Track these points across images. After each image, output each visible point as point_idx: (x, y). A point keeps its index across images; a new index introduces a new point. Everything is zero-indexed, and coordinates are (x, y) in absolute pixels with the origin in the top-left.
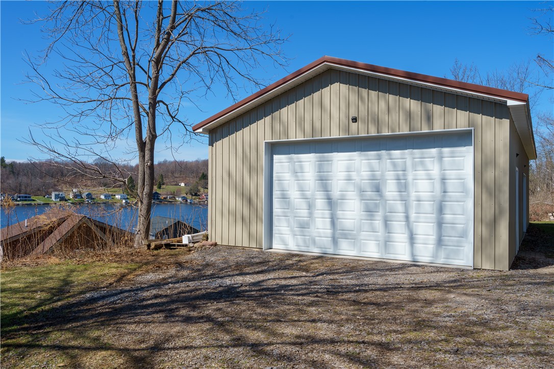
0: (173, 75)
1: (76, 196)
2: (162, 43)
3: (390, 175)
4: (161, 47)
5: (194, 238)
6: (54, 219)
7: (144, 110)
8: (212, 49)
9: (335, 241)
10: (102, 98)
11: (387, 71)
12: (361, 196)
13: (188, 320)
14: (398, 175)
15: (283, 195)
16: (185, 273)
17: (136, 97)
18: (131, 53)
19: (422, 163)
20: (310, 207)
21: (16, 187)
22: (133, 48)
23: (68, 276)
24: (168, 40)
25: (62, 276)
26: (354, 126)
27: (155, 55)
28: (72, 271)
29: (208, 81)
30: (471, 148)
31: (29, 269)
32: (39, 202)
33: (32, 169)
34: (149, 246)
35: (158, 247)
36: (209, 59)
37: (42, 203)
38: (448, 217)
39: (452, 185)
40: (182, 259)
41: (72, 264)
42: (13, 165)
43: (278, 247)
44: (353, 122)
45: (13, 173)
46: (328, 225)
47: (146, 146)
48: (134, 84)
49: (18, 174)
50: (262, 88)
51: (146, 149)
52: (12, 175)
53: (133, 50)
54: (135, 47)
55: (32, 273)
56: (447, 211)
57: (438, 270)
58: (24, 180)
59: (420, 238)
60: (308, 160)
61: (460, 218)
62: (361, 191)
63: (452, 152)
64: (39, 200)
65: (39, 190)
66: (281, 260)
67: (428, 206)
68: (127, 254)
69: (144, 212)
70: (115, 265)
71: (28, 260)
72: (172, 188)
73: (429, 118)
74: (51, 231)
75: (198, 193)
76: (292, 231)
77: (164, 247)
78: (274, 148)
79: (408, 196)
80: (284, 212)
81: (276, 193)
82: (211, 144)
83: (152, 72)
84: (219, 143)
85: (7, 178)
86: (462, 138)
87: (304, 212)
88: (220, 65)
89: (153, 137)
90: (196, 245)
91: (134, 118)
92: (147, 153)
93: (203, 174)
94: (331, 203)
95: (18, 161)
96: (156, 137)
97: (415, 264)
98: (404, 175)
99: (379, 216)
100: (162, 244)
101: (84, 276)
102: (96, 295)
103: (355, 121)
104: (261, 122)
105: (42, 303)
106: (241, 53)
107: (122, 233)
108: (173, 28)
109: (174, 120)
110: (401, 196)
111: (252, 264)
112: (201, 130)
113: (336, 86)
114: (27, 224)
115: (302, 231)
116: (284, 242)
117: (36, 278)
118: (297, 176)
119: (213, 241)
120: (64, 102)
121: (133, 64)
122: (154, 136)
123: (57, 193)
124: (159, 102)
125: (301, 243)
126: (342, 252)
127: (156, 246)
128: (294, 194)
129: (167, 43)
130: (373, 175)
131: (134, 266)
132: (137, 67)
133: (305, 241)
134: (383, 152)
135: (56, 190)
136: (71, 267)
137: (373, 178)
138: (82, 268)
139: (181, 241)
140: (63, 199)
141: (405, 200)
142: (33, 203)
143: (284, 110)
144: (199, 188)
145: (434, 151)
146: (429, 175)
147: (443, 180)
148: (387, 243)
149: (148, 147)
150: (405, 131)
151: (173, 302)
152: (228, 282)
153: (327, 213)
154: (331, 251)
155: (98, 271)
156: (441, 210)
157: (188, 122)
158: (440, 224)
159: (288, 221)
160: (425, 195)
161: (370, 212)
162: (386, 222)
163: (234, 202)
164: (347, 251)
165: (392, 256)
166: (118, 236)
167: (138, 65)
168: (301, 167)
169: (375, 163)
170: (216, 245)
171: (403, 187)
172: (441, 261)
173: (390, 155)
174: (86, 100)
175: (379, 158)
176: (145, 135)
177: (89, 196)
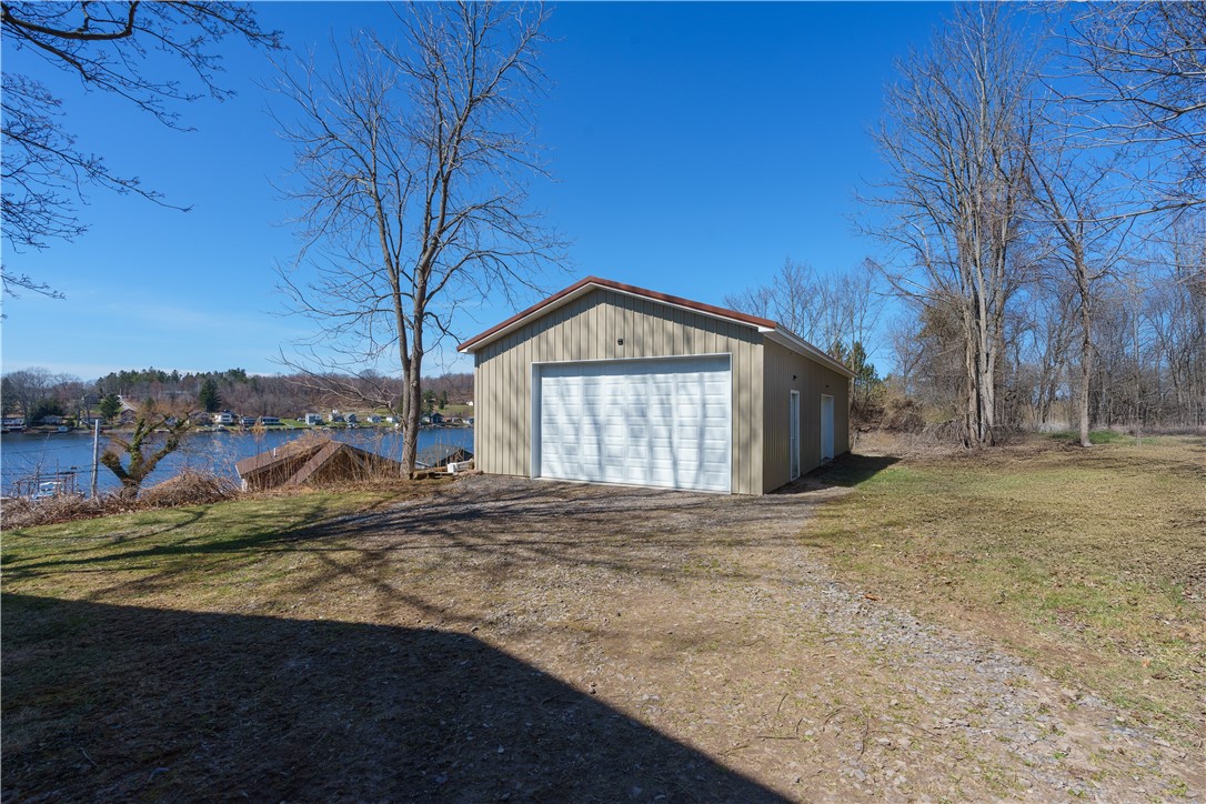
0: (443, 284)
1: (335, 419)
2: (429, 249)
3: (654, 399)
4: (427, 254)
5: (460, 467)
6: (308, 447)
7: (410, 323)
8: (488, 253)
9: (601, 466)
10: (362, 310)
11: (647, 293)
12: (627, 420)
13: (425, 533)
14: (662, 400)
15: (551, 419)
16: (441, 500)
17: (401, 310)
18: (394, 260)
19: (684, 387)
20: (577, 431)
21: (260, 407)
22: (397, 255)
23: (322, 503)
24: (435, 246)
25: (315, 504)
26: (619, 348)
27: (421, 263)
28: (326, 500)
29: (484, 289)
30: (730, 372)
31: (281, 499)
32: (289, 426)
33: (279, 385)
34: (411, 475)
35: (421, 477)
36: (485, 265)
37: (293, 427)
38: (708, 442)
39: (712, 410)
40: (442, 488)
41: (327, 493)
42: (255, 380)
43: (546, 475)
44: (619, 344)
45: (257, 390)
46: (595, 452)
47: (411, 364)
48: (398, 295)
49: (263, 391)
50: (547, 296)
51: (411, 367)
52: (254, 393)
53: (397, 257)
54: (399, 254)
55: (286, 503)
56: (707, 436)
57: (696, 495)
58: (269, 398)
59: (682, 464)
60: (575, 383)
61: (720, 443)
62: (627, 415)
63: (713, 377)
64: (290, 424)
65: (289, 411)
66: (544, 488)
67: (690, 431)
68: (387, 484)
69: (408, 439)
70: (372, 493)
71: (279, 491)
72: (457, 408)
74: (304, 460)
76: (560, 458)
77: (428, 477)
78: (542, 370)
79: (672, 421)
80: (551, 438)
81: (544, 418)
82: (477, 365)
83: (418, 280)
84: (485, 364)
85: (249, 396)
86: (721, 363)
87: (571, 438)
88: (497, 272)
89: (419, 354)
90: (461, 474)
91: (397, 333)
92: (412, 372)
94: (598, 427)
95: (262, 375)
96: (423, 354)
97: (677, 490)
98: (668, 399)
99: (644, 441)
100: (426, 474)
101: (340, 504)
102: (347, 518)
103: (621, 343)
104: (528, 342)
105: (295, 525)
106: (521, 258)
107: (382, 460)
108: (440, 232)
110: (665, 421)
111: (513, 492)
112: (465, 350)
113: (602, 306)
114: (275, 453)
115: (570, 458)
116: (552, 470)
117: (289, 506)
118: (564, 400)
119: (479, 470)
120: (319, 315)
121: (396, 271)
123: (312, 415)
124: (426, 314)
125: (569, 470)
126: (608, 479)
127: (419, 475)
128: (561, 419)
129: (434, 249)
130: (639, 399)
131: (391, 494)
132: (401, 274)
133: (572, 468)
134: (648, 376)
135: (311, 412)
136: (326, 496)
137: (638, 402)
138: (337, 496)
139: (446, 470)
140: (319, 423)
141: (669, 425)
142: (281, 428)
143: (551, 330)
145: (695, 375)
146: (691, 399)
147: (704, 405)
148: (651, 469)
149: (413, 365)
150: (667, 355)
151: (417, 521)
152: (477, 506)
153: (594, 439)
154: (597, 478)
155: (353, 499)
156: (701, 434)
158: (701, 448)
159: (556, 448)
160: (687, 420)
161: (635, 436)
162: (651, 447)
163: (501, 427)
164: (613, 478)
165: (656, 483)
166: (378, 462)
167: (402, 272)
168: (568, 390)
169: (641, 386)
170: (482, 473)
171: (667, 411)
172: (701, 487)
173: (654, 379)
174: (343, 313)
175: (645, 382)
176: (410, 353)
177: (353, 419)
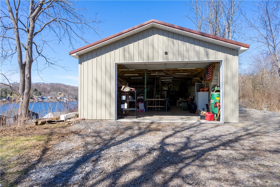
0: (41, 30)
5: (67, 117)
8: (63, 20)
18: (15, 12)
22: (17, 9)
34: (37, 123)
44: (165, 54)
51: (26, 68)
54: (18, 8)
73: (207, 55)
75: (33, 98)
77: (47, 123)
82: (80, 63)
90: (71, 120)
92: (26, 70)
93: (35, 89)
96: (33, 61)
100: (46, 121)
103: (166, 54)
109: (39, 55)
119: (82, 118)
122: (32, 61)
124: (33, 43)
127: (42, 122)
144: (33, 95)
149: (27, 66)
157: (48, 57)
167: (19, 20)
170: (84, 119)
